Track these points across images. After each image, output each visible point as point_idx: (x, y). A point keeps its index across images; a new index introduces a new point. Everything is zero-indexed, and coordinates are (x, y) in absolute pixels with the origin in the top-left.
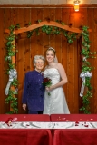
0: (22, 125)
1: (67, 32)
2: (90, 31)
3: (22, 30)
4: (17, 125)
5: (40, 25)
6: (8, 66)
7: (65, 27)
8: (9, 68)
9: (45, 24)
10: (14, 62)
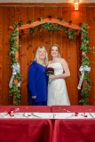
0: (24, 115)
1: (68, 28)
2: (89, 27)
3: (25, 26)
4: (19, 116)
5: (42, 22)
6: (11, 60)
7: (66, 24)
8: (13, 62)
9: (47, 21)
10: (17, 56)
